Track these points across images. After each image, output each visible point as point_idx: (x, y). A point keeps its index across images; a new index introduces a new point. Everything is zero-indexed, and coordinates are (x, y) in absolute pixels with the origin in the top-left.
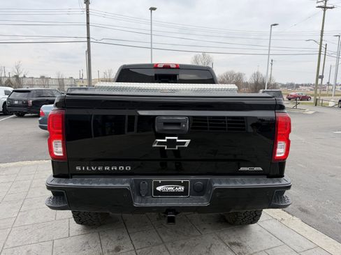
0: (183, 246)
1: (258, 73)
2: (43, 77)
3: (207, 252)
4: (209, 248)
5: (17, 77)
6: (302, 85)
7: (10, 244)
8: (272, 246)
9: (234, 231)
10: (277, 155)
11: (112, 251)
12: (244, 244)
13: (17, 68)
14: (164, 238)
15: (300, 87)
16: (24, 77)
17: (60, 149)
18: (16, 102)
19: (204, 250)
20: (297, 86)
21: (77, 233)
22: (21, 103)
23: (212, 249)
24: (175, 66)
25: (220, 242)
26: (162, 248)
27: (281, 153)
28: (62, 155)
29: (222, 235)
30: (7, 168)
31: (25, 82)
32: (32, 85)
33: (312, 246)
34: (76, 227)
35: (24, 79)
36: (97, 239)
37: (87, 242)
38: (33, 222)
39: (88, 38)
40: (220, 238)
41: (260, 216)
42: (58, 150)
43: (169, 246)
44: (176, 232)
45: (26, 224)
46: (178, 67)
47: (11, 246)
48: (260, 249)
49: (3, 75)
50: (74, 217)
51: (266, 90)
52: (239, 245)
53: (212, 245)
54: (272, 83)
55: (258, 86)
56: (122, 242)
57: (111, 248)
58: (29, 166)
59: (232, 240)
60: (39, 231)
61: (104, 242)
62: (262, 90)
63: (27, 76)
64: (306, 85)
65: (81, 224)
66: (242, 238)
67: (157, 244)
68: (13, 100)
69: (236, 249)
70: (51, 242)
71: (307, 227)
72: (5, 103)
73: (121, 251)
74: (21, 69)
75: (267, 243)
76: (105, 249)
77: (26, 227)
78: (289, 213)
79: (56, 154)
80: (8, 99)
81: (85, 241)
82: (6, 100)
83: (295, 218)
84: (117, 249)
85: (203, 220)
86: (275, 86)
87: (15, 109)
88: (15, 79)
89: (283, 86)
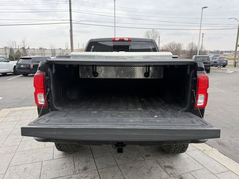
0: (131, 167)
1: (192, 43)
2: (41, 49)
3: (148, 173)
4: (150, 170)
5: (23, 48)
6: (225, 52)
7: (13, 163)
8: (195, 169)
9: (169, 158)
10: (198, 105)
11: (82, 170)
12: (175, 167)
13: (24, 42)
14: (118, 161)
15: (224, 53)
16: (29, 48)
17: (43, 100)
18: (22, 66)
19: (146, 171)
20: (222, 52)
21: (59, 157)
22: (25, 66)
23: (151, 170)
24: (128, 40)
25: (157, 165)
26: (116, 169)
27: (201, 103)
28: (43, 103)
29: (159, 160)
30: (14, 111)
31: (29, 52)
32: (34, 54)
33: (225, 170)
34: (58, 153)
35: (28, 50)
36: (72, 161)
37: (65, 163)
38: (29, 148)
39: (71, 20)
40: (158, 163)
41: (187, 147)
42: (42, 100)
43: (121, 167)
44: (127, 157)
45: (25, 150)
46: (130, 40)
47: (14, 165)
48: (186, 171)
49: (14, 48)
50: (56, 146)
51: (198, 55)
52: (171, 168)
53: (152, 167)
54: (203, 50)
55: (192, 52)
56: (89, 164)
57: (81, 168)
58: (29, 110)
59: (167, 164)
60: (33, 155)
61: (76, 164)
62: (195, 56)
63: (31, 48)
64: (228, 52)
65: (61, 151)
66: (174, 163)
67: (113, 166)
68: (20, 65)
69: (169, 171)
70: (41, 163)
71: (222, 156)
72: (15, 67)
73: (88, 170)
74: (26, 43)
75: (192, 166)
76: (77, 168)
77: (25, 152)
78: (209, 145)
79: (40, 103)
80: (17, 64)
81: (64, 162)
82: (15, 64)
83: (214, 149)
84: (85, 169)
85: (146, 150)
86: (205, 53)
87: (22, 71)
88: (22, 50)
89: (211, 52)
